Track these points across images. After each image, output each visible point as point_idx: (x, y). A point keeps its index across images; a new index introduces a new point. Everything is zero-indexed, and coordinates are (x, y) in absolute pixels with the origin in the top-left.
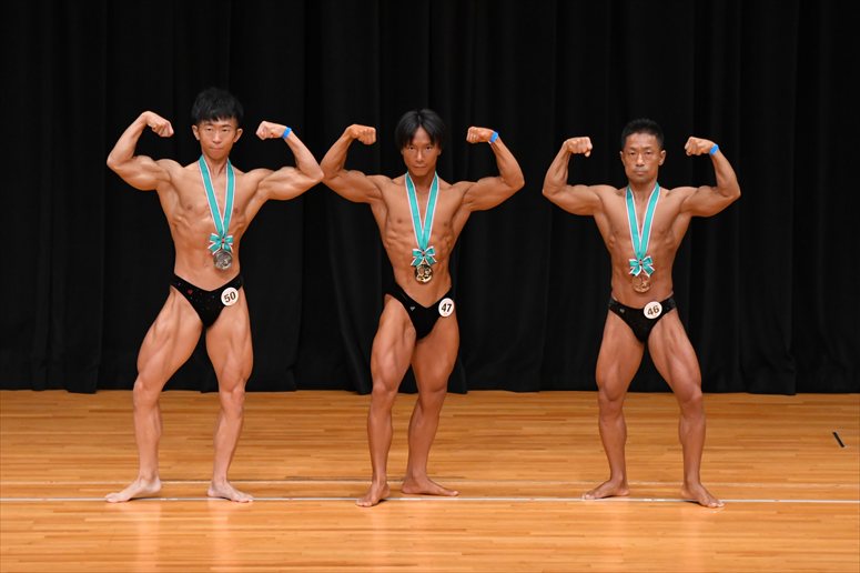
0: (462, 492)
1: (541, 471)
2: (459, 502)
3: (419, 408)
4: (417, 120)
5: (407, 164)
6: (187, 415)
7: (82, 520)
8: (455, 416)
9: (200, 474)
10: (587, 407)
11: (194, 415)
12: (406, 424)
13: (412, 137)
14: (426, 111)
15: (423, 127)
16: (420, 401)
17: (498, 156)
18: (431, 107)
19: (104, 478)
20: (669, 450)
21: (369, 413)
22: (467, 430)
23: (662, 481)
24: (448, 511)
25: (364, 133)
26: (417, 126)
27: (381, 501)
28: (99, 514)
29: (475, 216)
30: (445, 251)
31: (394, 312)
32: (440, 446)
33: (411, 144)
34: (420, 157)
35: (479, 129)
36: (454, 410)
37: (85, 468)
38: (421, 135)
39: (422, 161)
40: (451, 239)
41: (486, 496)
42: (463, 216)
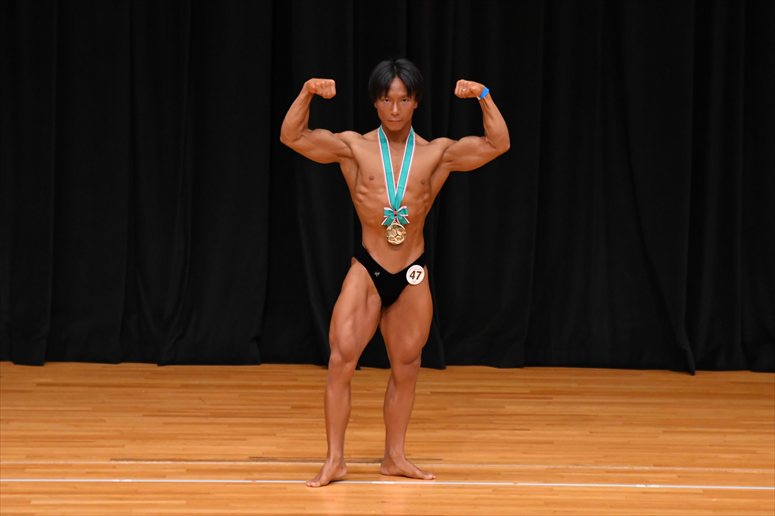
0: (439, 474)
1: (524, 453)
2: (434, 487)
3: (392, 384)
4: (392, 70)
5: (380, 117)
6: (143, 390)
7: (27, 503)
8: (433, 393)
9: (156, 454)
10: (574, 385)
11: (150, 390)
12: (380, 402)
13: (387, 88)
14: (401, 61)
15: (400, 77)
16: (393, 376)
17: (485, 113)
18: (409, 57)
19: (52, 457)
20: (664, 432)
21: (325, 388)
22: (445, 409)
23: (655, 465)
24: (423, 496)
25: (321, 86)
26: (393, 77)
27: (332, 482)
28: (46, 496)
29: (454, 177)
30: (421, 211)
31: (357, 278)
32: (416, 426)
33: (386, 96)
34: (395, 110)
35: (470, 83)
36: (432, 387)
37: (32, 447)
38: (397, 87)
39: (398, 115)
40: (428, 199)
41: (466, 479)
42: (442, 176)
